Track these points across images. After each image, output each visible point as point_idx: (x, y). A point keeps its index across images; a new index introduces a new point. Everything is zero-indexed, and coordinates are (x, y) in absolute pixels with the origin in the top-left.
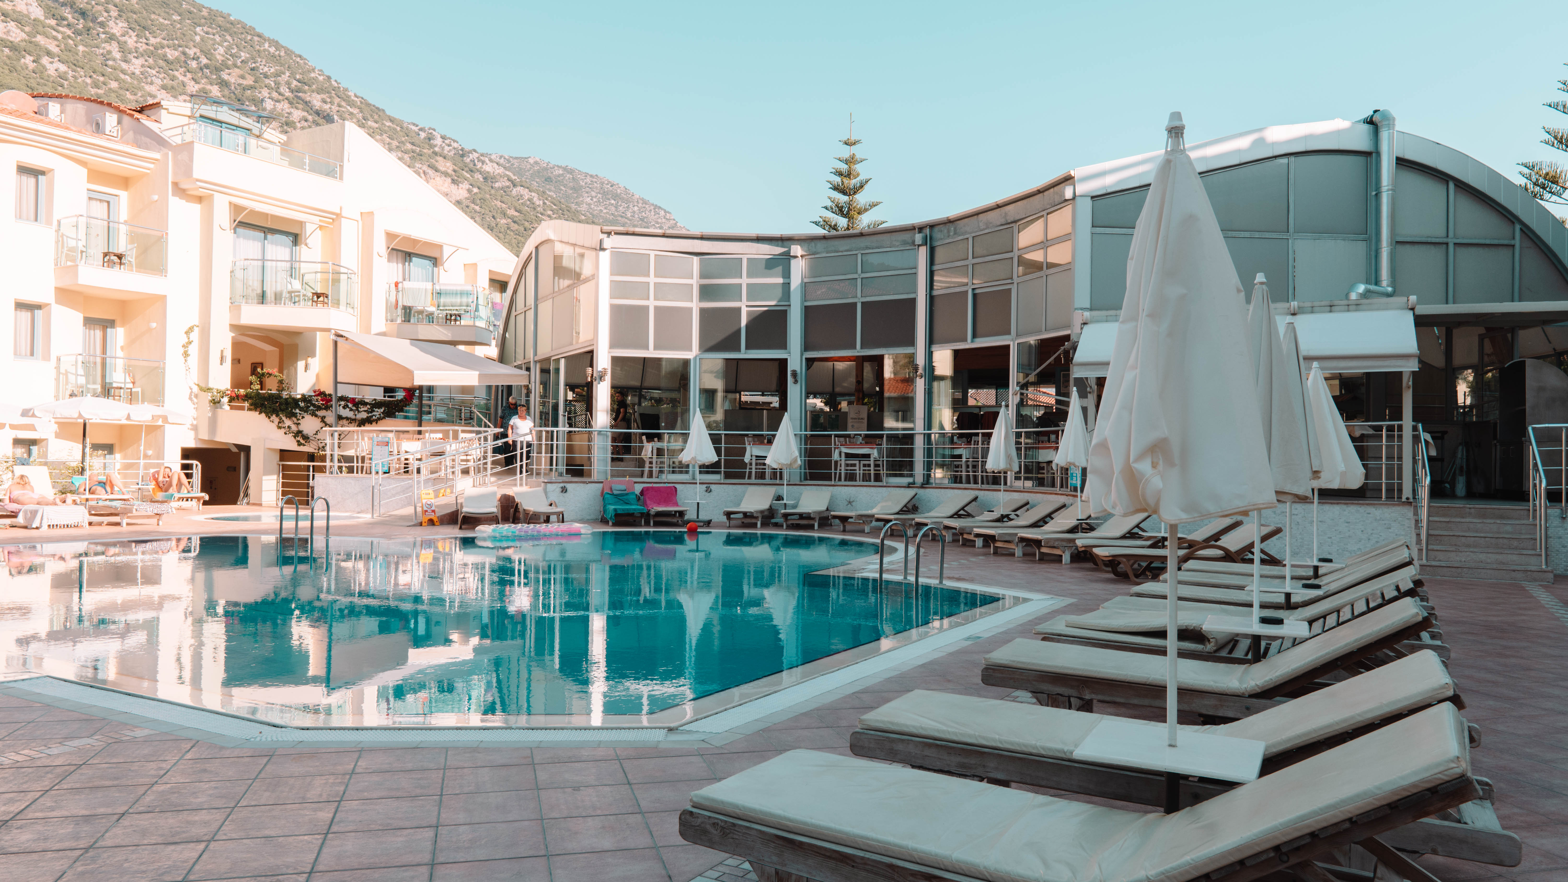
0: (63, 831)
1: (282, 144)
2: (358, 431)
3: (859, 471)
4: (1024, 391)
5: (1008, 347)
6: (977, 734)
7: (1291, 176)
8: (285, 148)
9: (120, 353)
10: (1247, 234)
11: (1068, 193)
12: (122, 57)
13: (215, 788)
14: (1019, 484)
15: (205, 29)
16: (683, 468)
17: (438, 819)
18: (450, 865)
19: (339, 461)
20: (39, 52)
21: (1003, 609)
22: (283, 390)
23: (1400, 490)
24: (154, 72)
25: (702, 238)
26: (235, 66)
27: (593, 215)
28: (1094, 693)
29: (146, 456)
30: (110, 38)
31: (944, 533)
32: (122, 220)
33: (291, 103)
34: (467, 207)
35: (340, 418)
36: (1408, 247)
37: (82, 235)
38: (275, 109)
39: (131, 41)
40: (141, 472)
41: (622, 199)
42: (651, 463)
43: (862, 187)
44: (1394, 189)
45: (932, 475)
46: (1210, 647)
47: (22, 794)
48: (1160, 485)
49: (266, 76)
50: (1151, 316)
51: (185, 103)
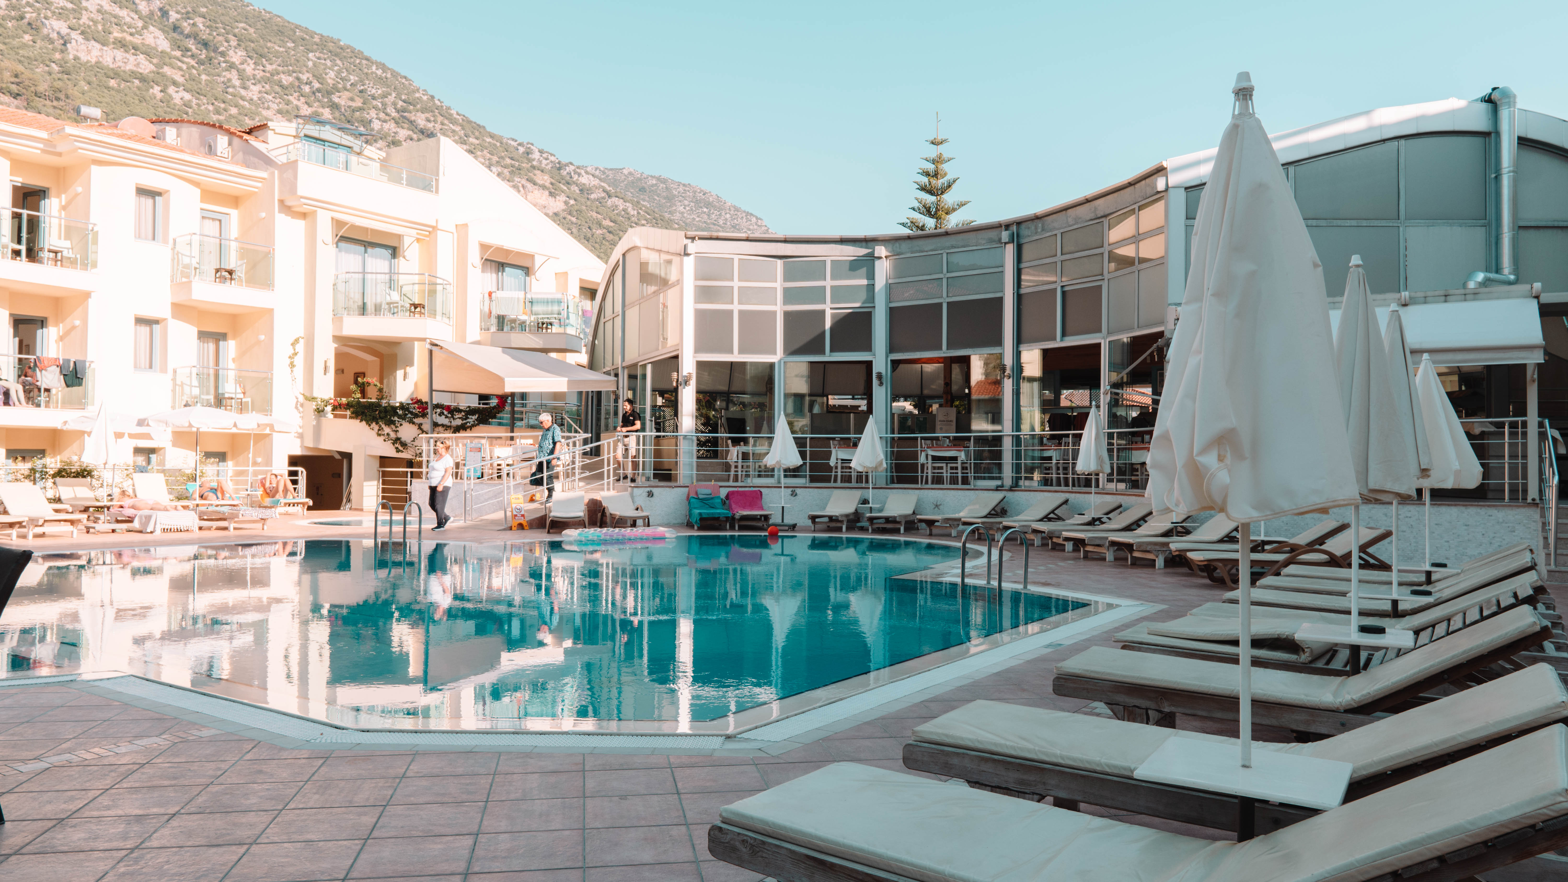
0: (113, 830)
1: (381, 161)
3: (946, 474)
4: (1116, 390)
5: (1099, 345)
6: (1037, 748)
7: (1402, 160)
8: (385, 164)
9: (231, 365)
10: (1354, 223)
11: (1161, 184)
12: (241, 84)
13: (268, 789)
14: (1111, 486)
15: (317, 54)
16: (768, 472)
17: (480, 826)
18: (484, 875)
20: (165, 82)
21: (1091, 615)
22: (382, 398)
23: (1525, 491)
24: (270, 97)
25: (785, 241)
26: (345, 89)
27: (686, 224)
28: (1174, 706)
29: (255, 464)
30: (231, 67)
31: (1031, 536)
32: (232, 238)
33: (397, 123)
34: (564, 218)
35: (436, 425)
36: (1532, 232)
37: (196, 252)
38: (382, 129)
39: (249, 68)
40: (250, 479)
41: (715, 207)
42: (736, 467)
43: (949, 186)
44: (1517, 171)
46: (1304, 657)
47: (84, 792)
48: (1227, 480)
49: (374, 98)
50: (1217, 295)
51: (294, 125)
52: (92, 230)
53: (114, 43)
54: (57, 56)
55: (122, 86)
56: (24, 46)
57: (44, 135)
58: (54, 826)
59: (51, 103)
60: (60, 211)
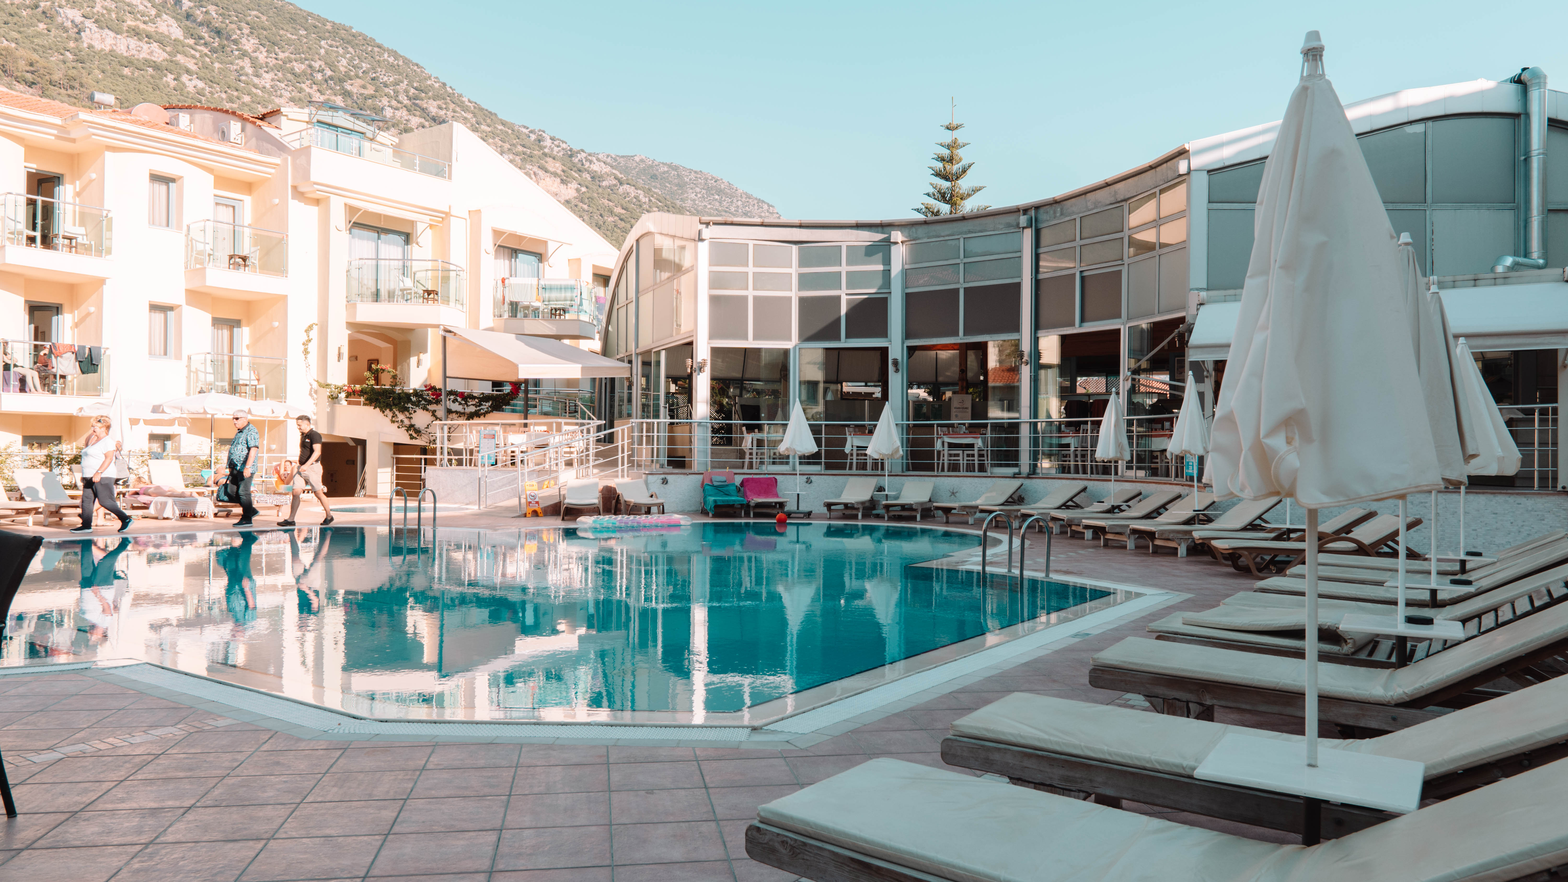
0: (127, 824)
1: (395, 146)
2: (466, 425)
3: (962, 461)
4: (1137, 377)
5: (1119, 330)
6: (1083, 744)
7: (1429, 142)
8: (397, 150)
9: (246, 352)
11: (1183, 167)
12: (254, 72)
13: (285, 782)
14: (1131, 474)
15: (329, 42)
16: (783, 459)
17: (503, 821)
18: (509, 873)
19: (449, 454)
20: (179, 71)
21: (1115, 604)
22: (396, 385)
23: (1555, 479)
24: (283, 85)
25: (801, 226)
26: (357, 76)
27: (698, 211)
28: (1215, 698)
30: (244, 55)
31: (1051, 524)
32: (246, 224)
33: (409, 110)
34: (576, 206)
35: (449, 411)
36: (1561, 215)
37: (209, 238)
38: (394, 116)
39: (262, 56)
41: (726, 194)
42: (751, 454)
43: (964, 171)
44: (1546, 153)
45: (1039, 465)
46: (1347, 649)
47: (98, 784)
48: (1297, 464)
49: (386, 85)
50: (1285, 267)
51: (307, 110)
52: (106, 216)
53: (127, 31)
54: (72, 44)
55: (136, 74)
56: (39, 34)
57: (58, 121)
58: (67, 820)
59: (65, 92)
60: (74, 198)
